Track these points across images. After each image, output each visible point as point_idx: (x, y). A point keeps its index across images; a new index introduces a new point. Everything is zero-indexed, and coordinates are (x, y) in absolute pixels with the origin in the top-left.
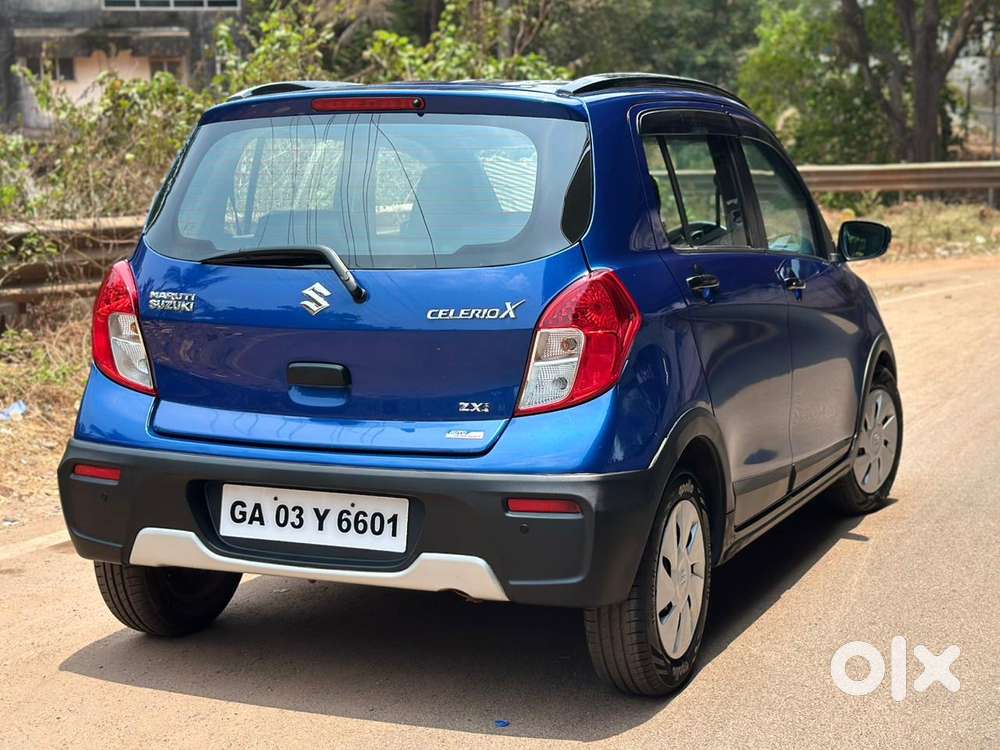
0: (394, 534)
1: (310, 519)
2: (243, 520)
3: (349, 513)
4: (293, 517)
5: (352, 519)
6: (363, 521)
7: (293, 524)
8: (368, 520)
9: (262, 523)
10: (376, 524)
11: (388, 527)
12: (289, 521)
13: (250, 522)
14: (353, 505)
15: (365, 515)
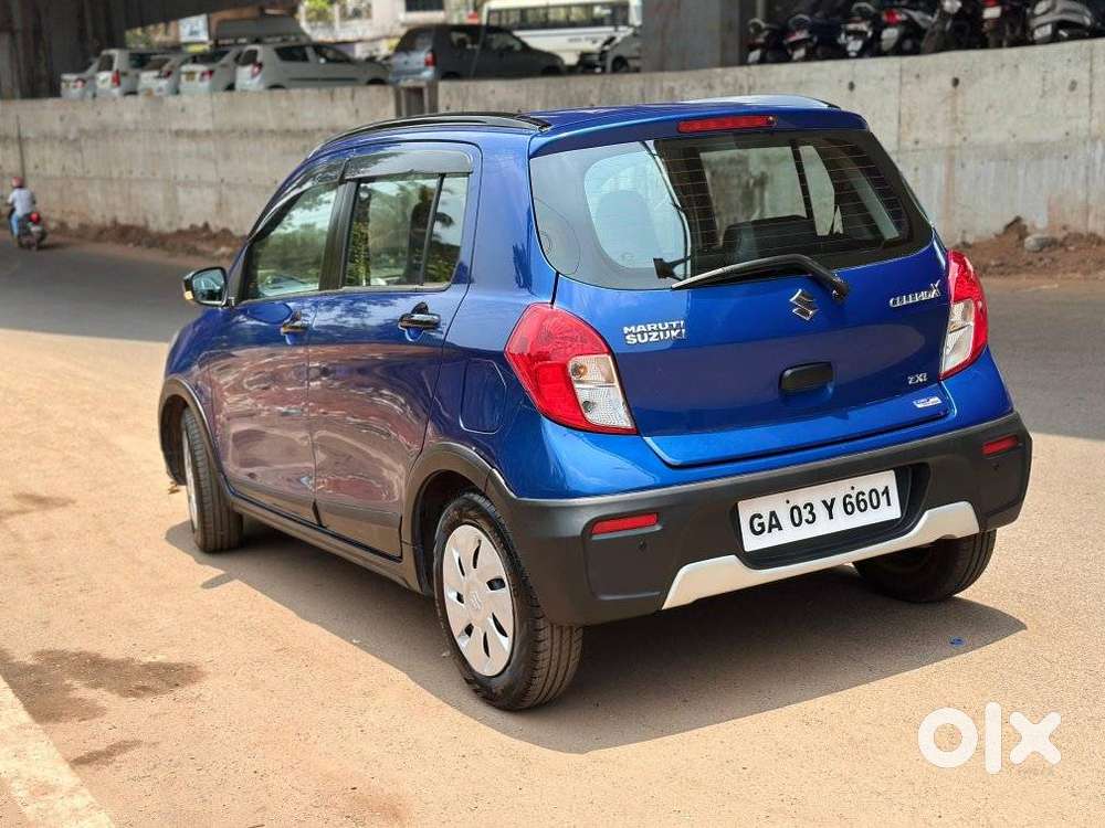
0: (889, 504)
1: (821, 511)
2: (763, 531)
3: (851, 497)
4: (806, 515)
5: (854, 500)
6: (862, 500)
7: (807, 521)
8: (866, 497)
9: (780, 529)
10: (873, 500)
11: (883, 499)
12: (804, 519)
13: (770, 531)
14: (853, 488)
15: (863, 494)
